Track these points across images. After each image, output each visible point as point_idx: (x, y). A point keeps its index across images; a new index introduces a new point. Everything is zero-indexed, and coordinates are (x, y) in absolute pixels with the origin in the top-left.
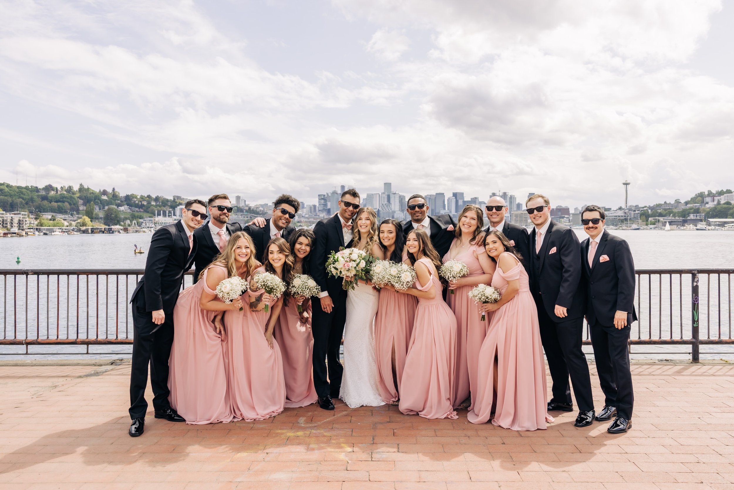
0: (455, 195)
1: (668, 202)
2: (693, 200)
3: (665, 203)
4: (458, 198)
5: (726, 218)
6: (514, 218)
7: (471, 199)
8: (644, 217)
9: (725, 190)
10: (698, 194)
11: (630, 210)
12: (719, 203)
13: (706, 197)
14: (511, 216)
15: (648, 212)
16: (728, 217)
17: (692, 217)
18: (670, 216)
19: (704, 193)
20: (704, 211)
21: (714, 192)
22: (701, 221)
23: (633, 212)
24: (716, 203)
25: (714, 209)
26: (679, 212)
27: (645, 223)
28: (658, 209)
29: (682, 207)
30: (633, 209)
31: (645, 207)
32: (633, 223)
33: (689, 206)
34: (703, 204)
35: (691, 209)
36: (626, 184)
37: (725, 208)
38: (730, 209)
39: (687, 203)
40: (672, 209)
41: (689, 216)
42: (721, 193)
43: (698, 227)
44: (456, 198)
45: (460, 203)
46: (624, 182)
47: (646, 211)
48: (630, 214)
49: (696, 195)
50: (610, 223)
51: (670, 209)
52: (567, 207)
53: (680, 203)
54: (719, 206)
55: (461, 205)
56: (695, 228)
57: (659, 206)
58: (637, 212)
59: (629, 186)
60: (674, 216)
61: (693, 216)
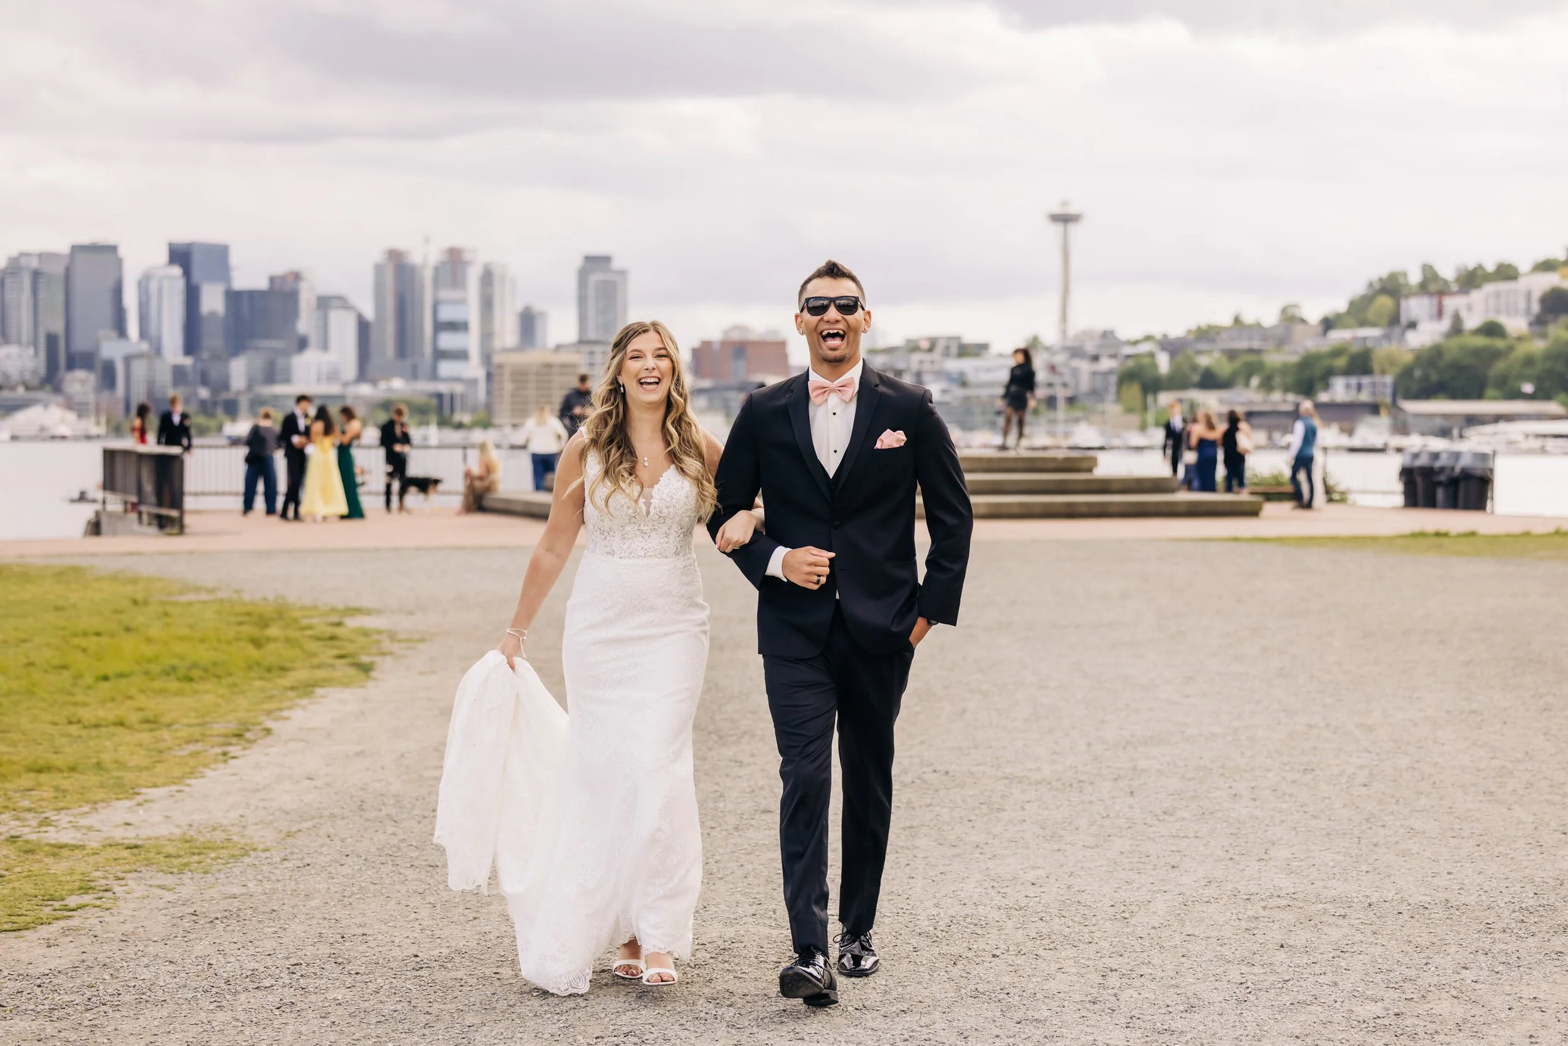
0: (180, 256)
1: (1249, 318)
2: (1358, 312)
3: (1237, 320)
4: (196, 277)
5: (1479, 395)
6: (508, 387)
7: (272, 280)
8: (1134, 391)
9: (1490, 267)
10: (1381, 280)
11: (1075, 352)
12: (1457, 328)
13: (1408, 296)
14: (489, 376)
15: (1154, 366)
16: (1490, 392)
17: (1340, 390)
18: (1247, 385)
19: (1405, 275)
20: (1392, 361)
21: (1447, 272)
22: (1374, 409)
23: (1085, 366)
24: (1445, 324)
25: (1432, 357)
26: (1285, 369)
27: (1135, 419)
28: (1199, 352)
29: (1309, 343)
30: (1090, 348)
31: (1148, 338)
32: (1077, 420)
33: (1338, 336)
34: (1397, 331)
35: (1337, 353)
36: (1064, 219)
37: (1477, 353)
38: (1496, 355)
39: (1328, 324)
40: (1258, 352)
41: (1327, 387)
42: (1471, 280)
43: (1357, 441)
44: (187, 273)
45: (212, 301)
46: (1057, 210)
47: (1146, 361)
48: (1075, 372)
49: (1371, 285)
50: (979, 419)
51: (1251, 351)
52: (775, 332)
53: (1303, 321)
54: (1455, 342)
55: (213, 314)
56: (1345, 441)
57: (1206, 334)
58: (1106, 364)
59: (1073, 228)
60: (1267, 385)
61: (1348, 386)
